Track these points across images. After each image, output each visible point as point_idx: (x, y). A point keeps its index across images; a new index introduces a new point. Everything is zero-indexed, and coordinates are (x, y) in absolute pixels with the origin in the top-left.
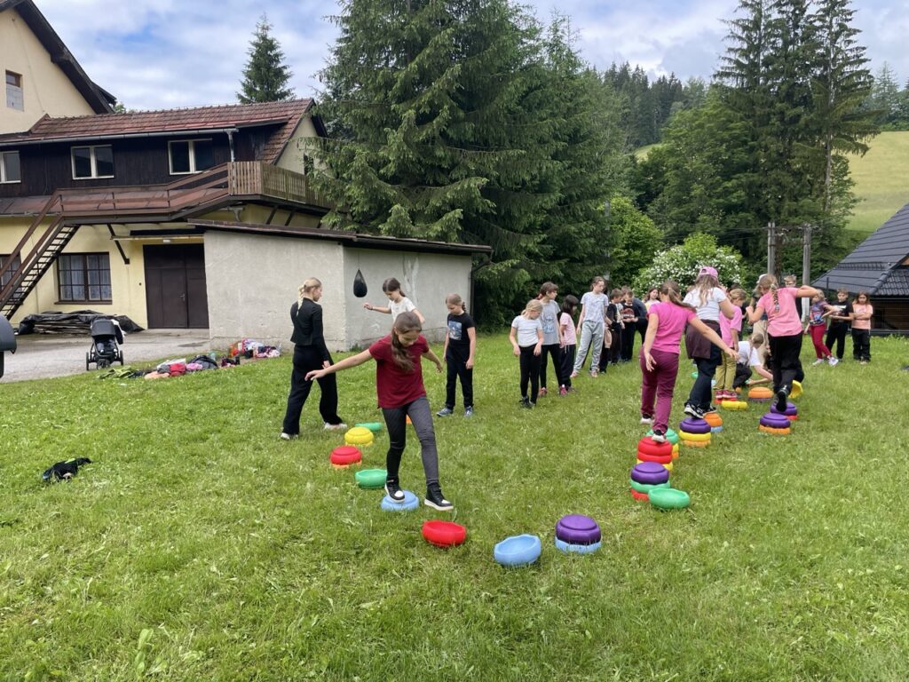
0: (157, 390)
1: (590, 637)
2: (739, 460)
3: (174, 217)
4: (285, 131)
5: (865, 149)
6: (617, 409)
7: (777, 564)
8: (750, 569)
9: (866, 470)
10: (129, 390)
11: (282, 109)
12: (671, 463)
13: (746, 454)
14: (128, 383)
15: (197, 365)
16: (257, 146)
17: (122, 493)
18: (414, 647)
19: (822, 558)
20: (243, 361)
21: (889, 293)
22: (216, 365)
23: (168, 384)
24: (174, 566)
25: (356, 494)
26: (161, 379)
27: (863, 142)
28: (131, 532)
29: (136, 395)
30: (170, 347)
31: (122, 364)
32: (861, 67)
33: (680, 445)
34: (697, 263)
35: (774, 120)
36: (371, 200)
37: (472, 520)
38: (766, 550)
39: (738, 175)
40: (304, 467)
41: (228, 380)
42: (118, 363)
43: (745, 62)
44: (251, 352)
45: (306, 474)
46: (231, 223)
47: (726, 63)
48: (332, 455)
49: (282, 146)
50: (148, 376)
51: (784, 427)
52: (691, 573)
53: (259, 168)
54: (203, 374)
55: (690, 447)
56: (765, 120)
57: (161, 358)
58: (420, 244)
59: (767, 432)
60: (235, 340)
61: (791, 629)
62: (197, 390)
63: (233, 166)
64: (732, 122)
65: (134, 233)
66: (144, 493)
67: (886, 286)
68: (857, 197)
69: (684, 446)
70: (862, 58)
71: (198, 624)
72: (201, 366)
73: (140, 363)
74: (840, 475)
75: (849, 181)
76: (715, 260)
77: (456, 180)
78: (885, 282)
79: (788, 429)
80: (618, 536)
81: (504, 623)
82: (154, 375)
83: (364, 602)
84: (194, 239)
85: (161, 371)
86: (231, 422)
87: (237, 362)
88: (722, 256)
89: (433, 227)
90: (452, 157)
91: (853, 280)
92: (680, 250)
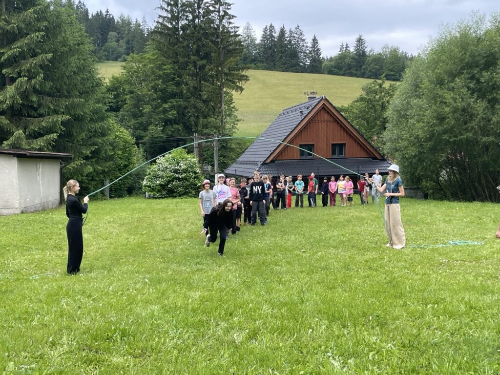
27: (240, 85)
32: (237, 39)
34: (179, 163)
35: (190, 67)
47: (158, 25)
56: (185, 66)
68: (239, 118)
70: (238, 33)
88: (190, 159)
89: (37, 143)
90: (39, 100)
91: (245, 170)
92: (170, 156)
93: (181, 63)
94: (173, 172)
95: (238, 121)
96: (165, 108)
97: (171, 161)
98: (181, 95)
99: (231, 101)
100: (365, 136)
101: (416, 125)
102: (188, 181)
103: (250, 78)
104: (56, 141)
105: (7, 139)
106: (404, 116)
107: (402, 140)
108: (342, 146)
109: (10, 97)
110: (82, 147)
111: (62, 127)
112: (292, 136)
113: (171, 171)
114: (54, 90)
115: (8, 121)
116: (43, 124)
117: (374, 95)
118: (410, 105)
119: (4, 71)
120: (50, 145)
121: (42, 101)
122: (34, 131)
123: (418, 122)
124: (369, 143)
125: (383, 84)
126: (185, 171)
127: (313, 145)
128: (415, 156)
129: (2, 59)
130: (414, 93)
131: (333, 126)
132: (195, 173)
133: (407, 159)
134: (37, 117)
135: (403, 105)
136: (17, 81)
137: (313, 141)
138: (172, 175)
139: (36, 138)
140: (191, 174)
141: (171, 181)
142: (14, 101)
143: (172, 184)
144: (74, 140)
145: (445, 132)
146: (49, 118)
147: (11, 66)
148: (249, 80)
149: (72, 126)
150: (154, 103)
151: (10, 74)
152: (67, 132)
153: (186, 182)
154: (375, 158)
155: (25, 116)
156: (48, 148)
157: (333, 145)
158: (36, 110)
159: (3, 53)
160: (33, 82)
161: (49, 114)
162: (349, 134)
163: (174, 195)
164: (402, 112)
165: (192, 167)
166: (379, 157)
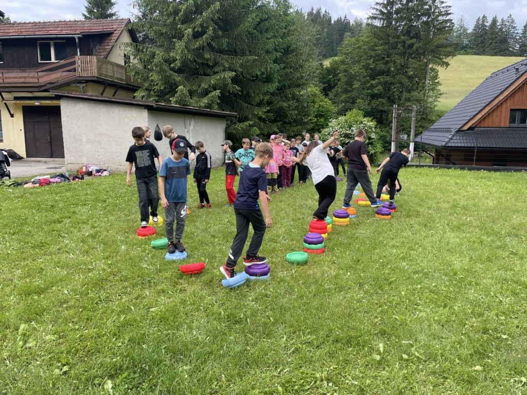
0: (31, 194)
1: (273, 321)
2: (363, 232)
3: (41, 89)
4: (112, 38)
5: (447, 64)
6: (302, 206)
7: (374, 283)
8: (360, 286)
9: (426, 237)
10: (14, 194)
11: (110, 24)
12: (327, 234)
13: (367, 229)
14: (13, 189)
15: (57, 179)
16: (95, 46)
17: (9, 252)
18: (178, 329)
19: (396, 280)
20: (86, 177)
21: (453, 145)
22: (69, 179)
23: (39, 190)
24: (40, 291)
25: (151, 252)
26: (34, 187)
27: (446, 61)
28: (15, 273)
29: (19, 196)
30: (40, 168)
31: (10, 178)
32: (448, 18)
33: (333, 225)
34: (352, 126)
35: (399, 46)
36: (165, 83)
37: (216, 264)
38: (369, 277)
39: (379, 77)
40: (120, 237)
41: (76, 188)
42: (7, 178)
43: (386, 11)
44: (91, 172)
45: (122, 242)
46: (77, 93)
47: (374, 11)
48: (138, 231)
49: (110, 47)
50: (26, 186)
51: (388, 215)
52: (329, 289)
53: (95, 60)
54: (60, 185)
55: (338, 225)
56: (394, 46)
57: (34, 175)
58: (195, 110)
59: (379, 218)
60: (81, 165)
61: (375, 314)
62: (56, 194)
63: (79, 58)
64: (377, 46)
65: (16, 98)
66: (23, 252)
67: (452, 141)
68: (441, 92)
69: (335, 225)
70: (449, 12)
71: (55, 321)
72: (59, 180)
73: (21, 177)
74: (412, 239)
75: (438, 83)
76: (362, 125)
77: (217, 73)
78: (451, 139)
79: (390, 216)
80: (293, 271)
81: (228, 316)
82: (30, 185)
83: (152, 308)
84: (54, 103)
85: (34, 183)
86: (77, 212)
87: (82, 178)
88: (366, 122)
89: (203, 101)
90: (215, 59)
92: (344, 118)
93: (392, 43)
95: (440, 94)
96: (372, 84)
98: (388, 73)
99: (436, 77)
105: (174, 96)
111: (236, 86)
112: (501, 97)
119: (178, 26)
121: (218, 59)
122: (205, 89)
134: (210, 75)
142: (183, 57)
146: (218, 75)
150: (364, 80)
151: (185, 29)
155: (201, 75)
160: (204, 37)
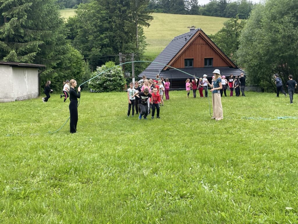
27: (148, 23)
35: (117, 11)
64: (102, 10)
68: (147, 43)
75: (144, 37)
89: (24, 58)
90: (25, 32)
91: (151, 75)
92: (105, 66)
93: (111, 9)
94: (107, 76)
95: (146, 45)
96: (102, 37)
97: (105, 69)
98: (111, 29)
100: (225, 54)
101: (258, 46)
102: (116, 82)
103: (154, 18)
104: (35, 57)
105: (6, 56)
106: (250, 40)
107: (249, 56)
108: (211, 60)
109: (7, 30)
110: (51, 61)
111: (39, 48)
112: (180, 53)
113: (105, 76)
114: (34, 26)
115: (6, 45)
116: (28, 47)
117: (232, 28)
118: (254, 33)
119: (3, 14)
120: (32, 60)
121: (26, 33)
122: (22, 51)
123: (259, 43)
124: (228, 58)
125: (237, 21)
126: (114, 76)
127: (193, 59)
128: (256, 66)
129: (2, 6)
130: (257, 26)
131: (206, 47)
132: (120, 77)
133: (252, 67)
134: (23, 43)
135: (250, 33)
136: (11, 20)
137: (193, 56)
138: (106, 78)
139: (23, 55)
140: (118, 77)
141: (106, 82)
142: (9, 32)
143: (106, 83)
144: (46, 56)
145: (276, 50)
146: (31, 43)
147: (7, 10)
148: (153, 19)
149: (45, 48)
150: (95, 34)
151: (7, 16)
152: (42, 52)
153: (115, 83)
154: (231, 67)
155: (16, 42)
156: (30, 62)
157: (205, 59)
158: (22, 38)
159: (2, 3)
160: (21, 20)
161: (31, 41)
162: (216, 52)
163: (108, 90)
164: (249, 38)
165: (118, 73)
166: (234, 67)
